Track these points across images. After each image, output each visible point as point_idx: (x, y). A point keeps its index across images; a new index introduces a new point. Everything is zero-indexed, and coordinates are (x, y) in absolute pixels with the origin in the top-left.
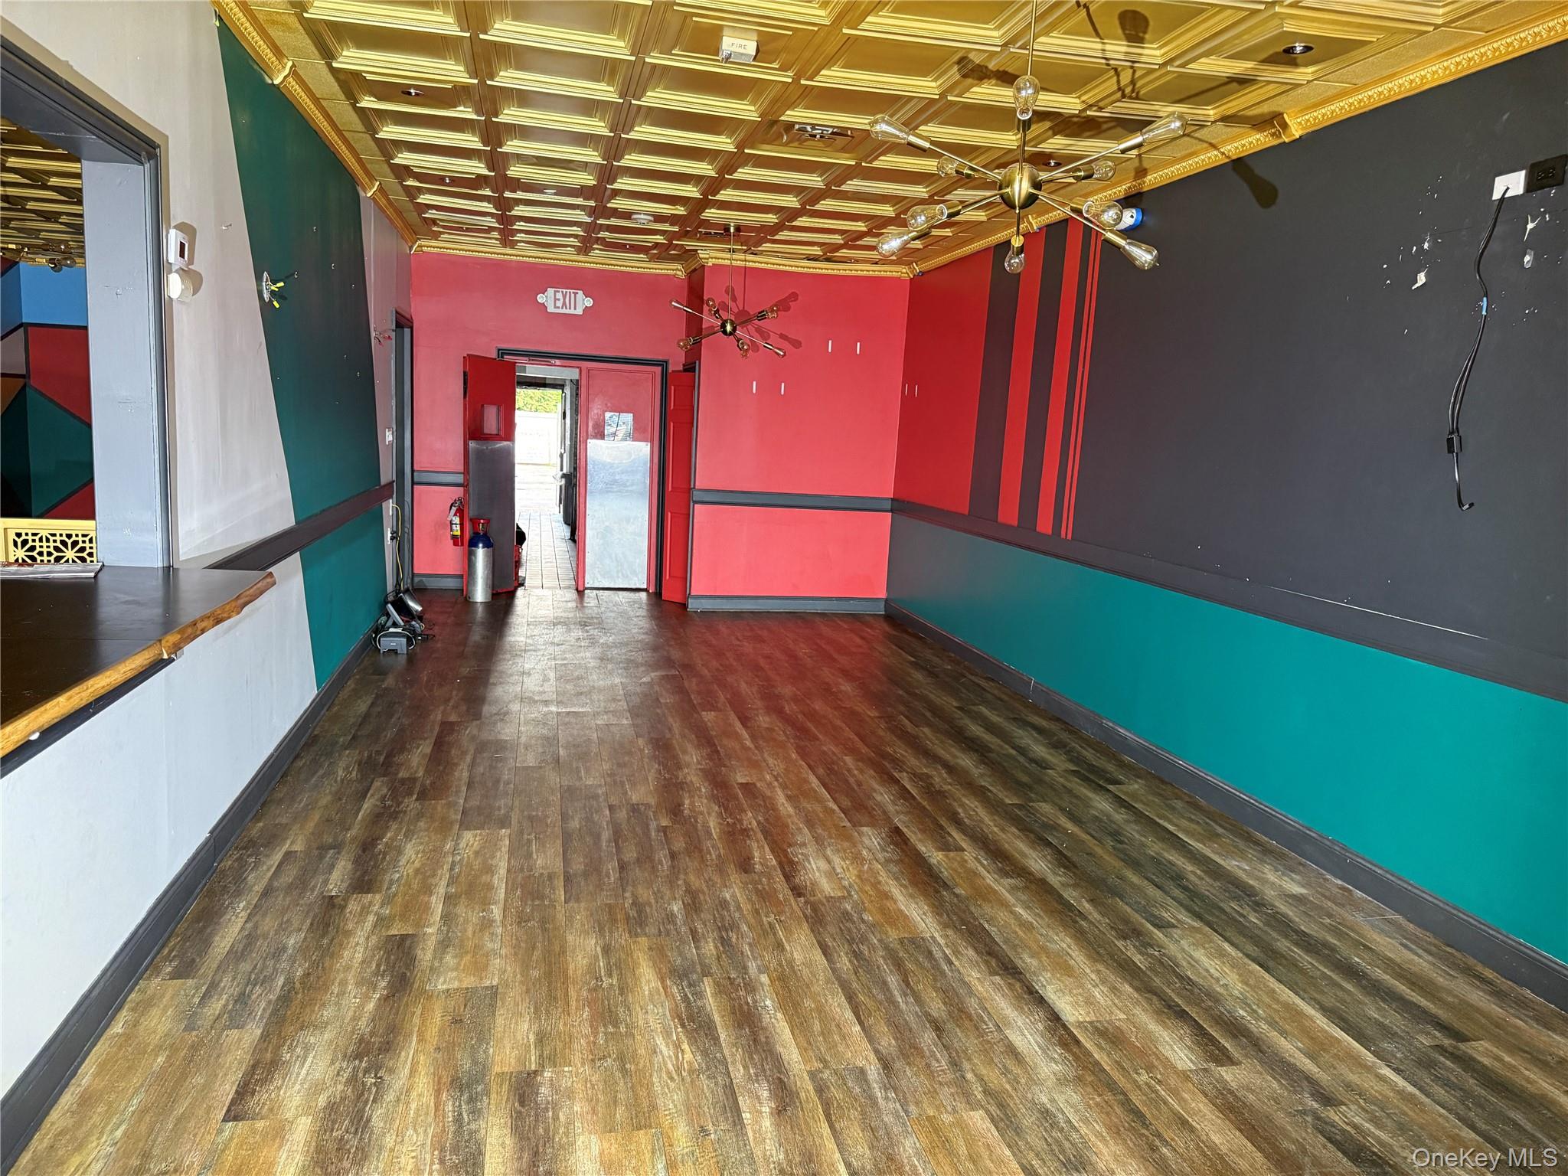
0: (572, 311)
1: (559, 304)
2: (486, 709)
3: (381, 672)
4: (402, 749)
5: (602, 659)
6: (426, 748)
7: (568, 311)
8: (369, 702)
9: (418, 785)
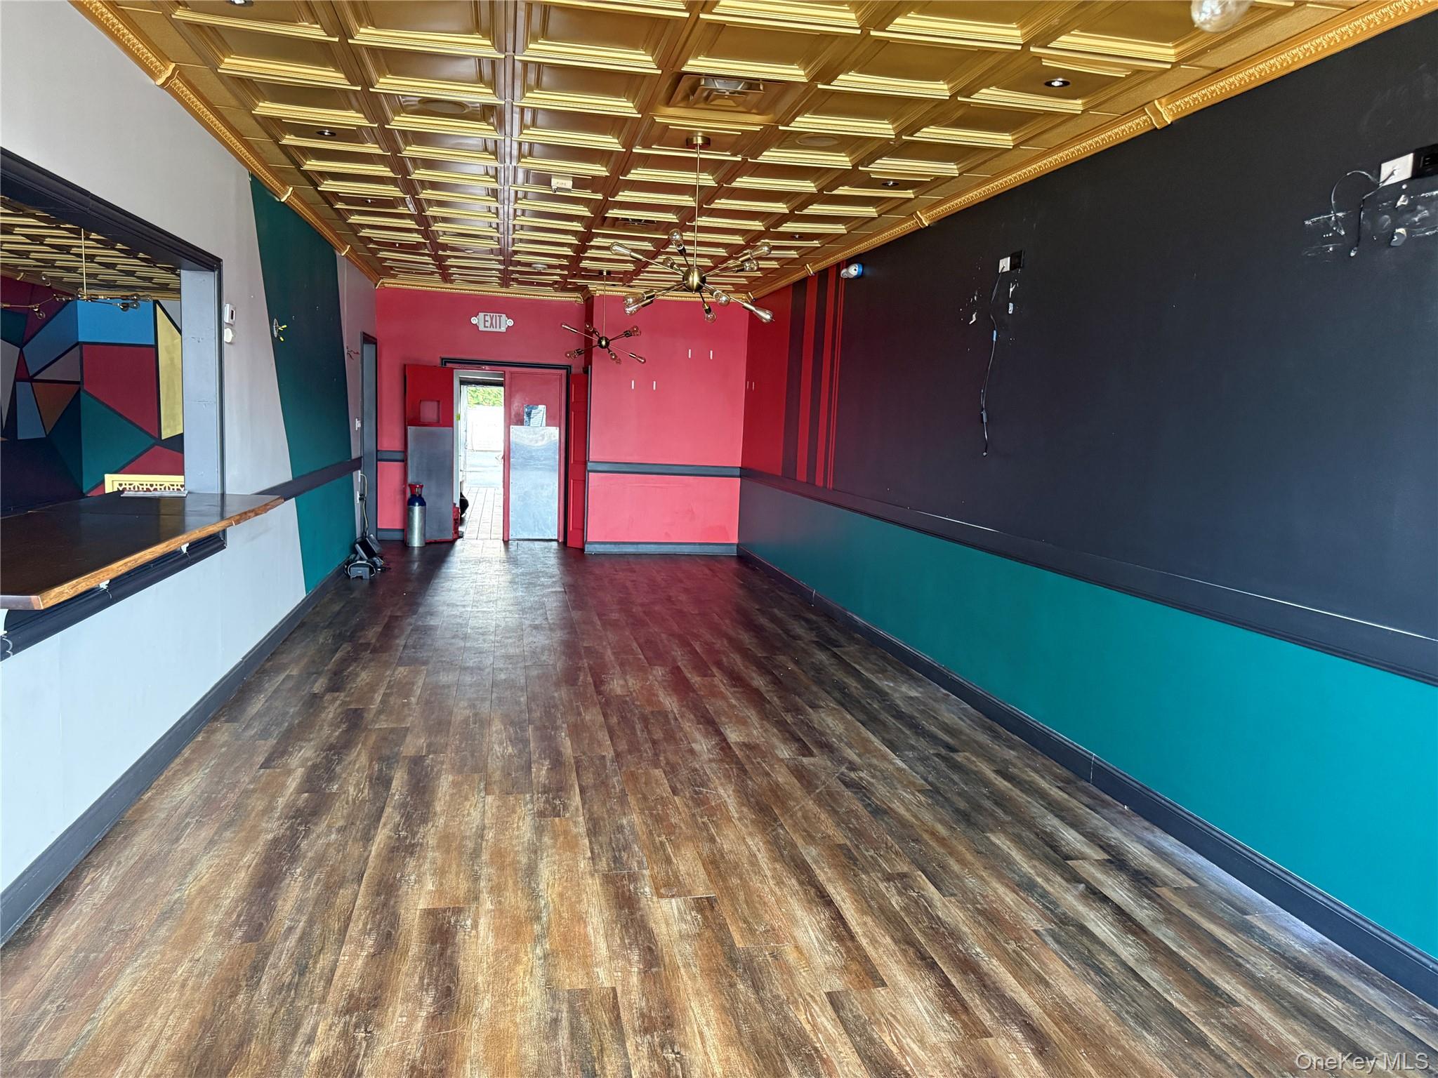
0: (498, 330)
1: (488, 324)
2: (421, 610)
3: (350, 589)
4: (363, 629)
5: (510, 583)
6: (378, 629)
7: (494, 330)
8: (342, 605)
9: (371, 647)
